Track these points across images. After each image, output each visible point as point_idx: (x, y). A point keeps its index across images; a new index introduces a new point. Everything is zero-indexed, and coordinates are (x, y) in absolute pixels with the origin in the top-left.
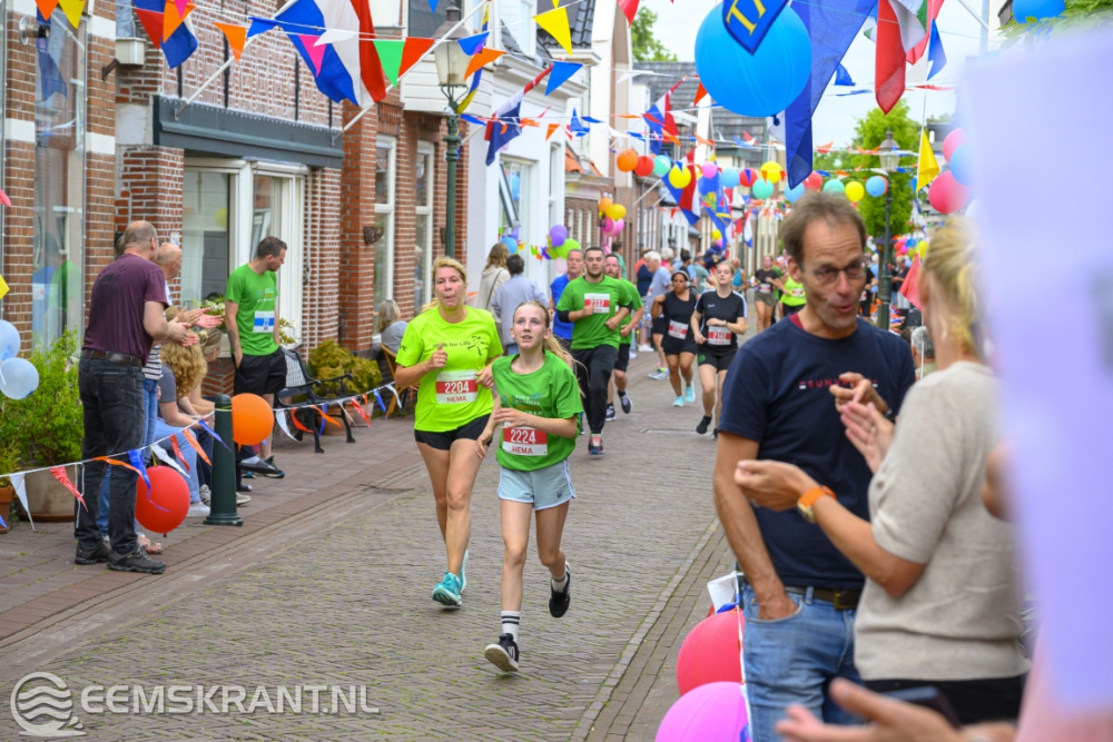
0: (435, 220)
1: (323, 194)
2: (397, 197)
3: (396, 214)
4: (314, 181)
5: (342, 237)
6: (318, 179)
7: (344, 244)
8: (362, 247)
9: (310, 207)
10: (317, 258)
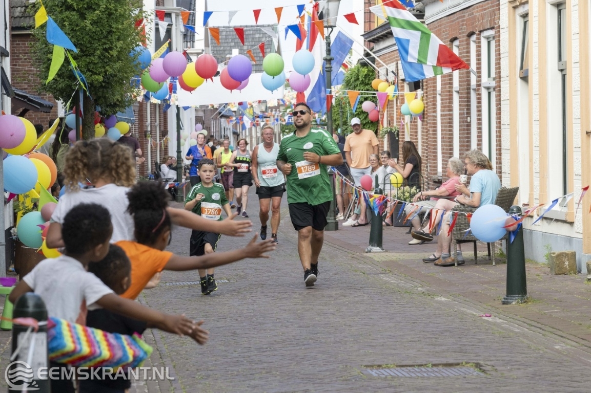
0: (160, 128)
2: (151, 119)
3: (151, 126)
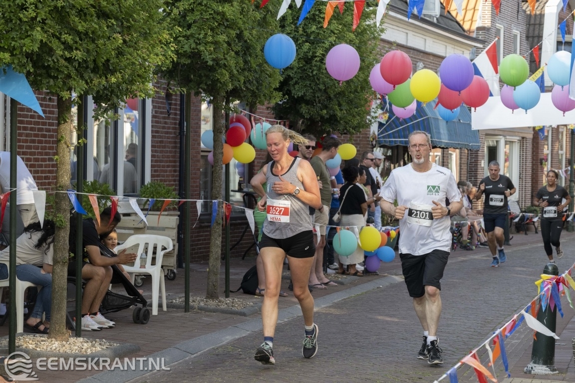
0: (566, 156)
1: (526, 147)
3: (552, 154)
4: (523, 142)
5: (532, 162)
6: (525, 142)
7: (533, 165)
8: (539, 166)
9: (522, 152)
10: (524, 170)
